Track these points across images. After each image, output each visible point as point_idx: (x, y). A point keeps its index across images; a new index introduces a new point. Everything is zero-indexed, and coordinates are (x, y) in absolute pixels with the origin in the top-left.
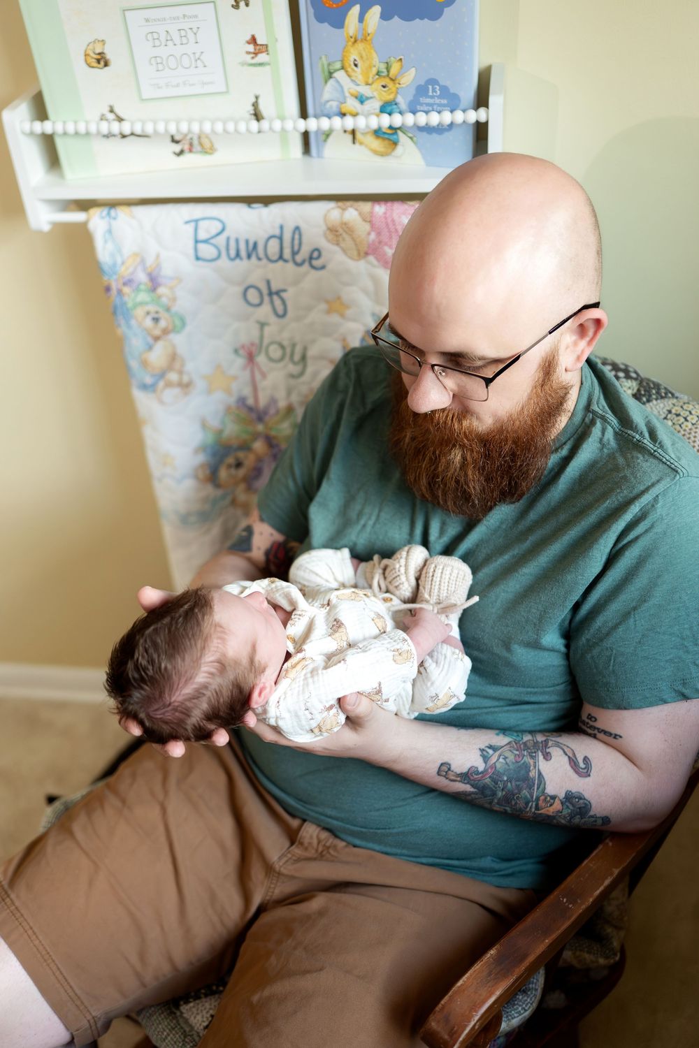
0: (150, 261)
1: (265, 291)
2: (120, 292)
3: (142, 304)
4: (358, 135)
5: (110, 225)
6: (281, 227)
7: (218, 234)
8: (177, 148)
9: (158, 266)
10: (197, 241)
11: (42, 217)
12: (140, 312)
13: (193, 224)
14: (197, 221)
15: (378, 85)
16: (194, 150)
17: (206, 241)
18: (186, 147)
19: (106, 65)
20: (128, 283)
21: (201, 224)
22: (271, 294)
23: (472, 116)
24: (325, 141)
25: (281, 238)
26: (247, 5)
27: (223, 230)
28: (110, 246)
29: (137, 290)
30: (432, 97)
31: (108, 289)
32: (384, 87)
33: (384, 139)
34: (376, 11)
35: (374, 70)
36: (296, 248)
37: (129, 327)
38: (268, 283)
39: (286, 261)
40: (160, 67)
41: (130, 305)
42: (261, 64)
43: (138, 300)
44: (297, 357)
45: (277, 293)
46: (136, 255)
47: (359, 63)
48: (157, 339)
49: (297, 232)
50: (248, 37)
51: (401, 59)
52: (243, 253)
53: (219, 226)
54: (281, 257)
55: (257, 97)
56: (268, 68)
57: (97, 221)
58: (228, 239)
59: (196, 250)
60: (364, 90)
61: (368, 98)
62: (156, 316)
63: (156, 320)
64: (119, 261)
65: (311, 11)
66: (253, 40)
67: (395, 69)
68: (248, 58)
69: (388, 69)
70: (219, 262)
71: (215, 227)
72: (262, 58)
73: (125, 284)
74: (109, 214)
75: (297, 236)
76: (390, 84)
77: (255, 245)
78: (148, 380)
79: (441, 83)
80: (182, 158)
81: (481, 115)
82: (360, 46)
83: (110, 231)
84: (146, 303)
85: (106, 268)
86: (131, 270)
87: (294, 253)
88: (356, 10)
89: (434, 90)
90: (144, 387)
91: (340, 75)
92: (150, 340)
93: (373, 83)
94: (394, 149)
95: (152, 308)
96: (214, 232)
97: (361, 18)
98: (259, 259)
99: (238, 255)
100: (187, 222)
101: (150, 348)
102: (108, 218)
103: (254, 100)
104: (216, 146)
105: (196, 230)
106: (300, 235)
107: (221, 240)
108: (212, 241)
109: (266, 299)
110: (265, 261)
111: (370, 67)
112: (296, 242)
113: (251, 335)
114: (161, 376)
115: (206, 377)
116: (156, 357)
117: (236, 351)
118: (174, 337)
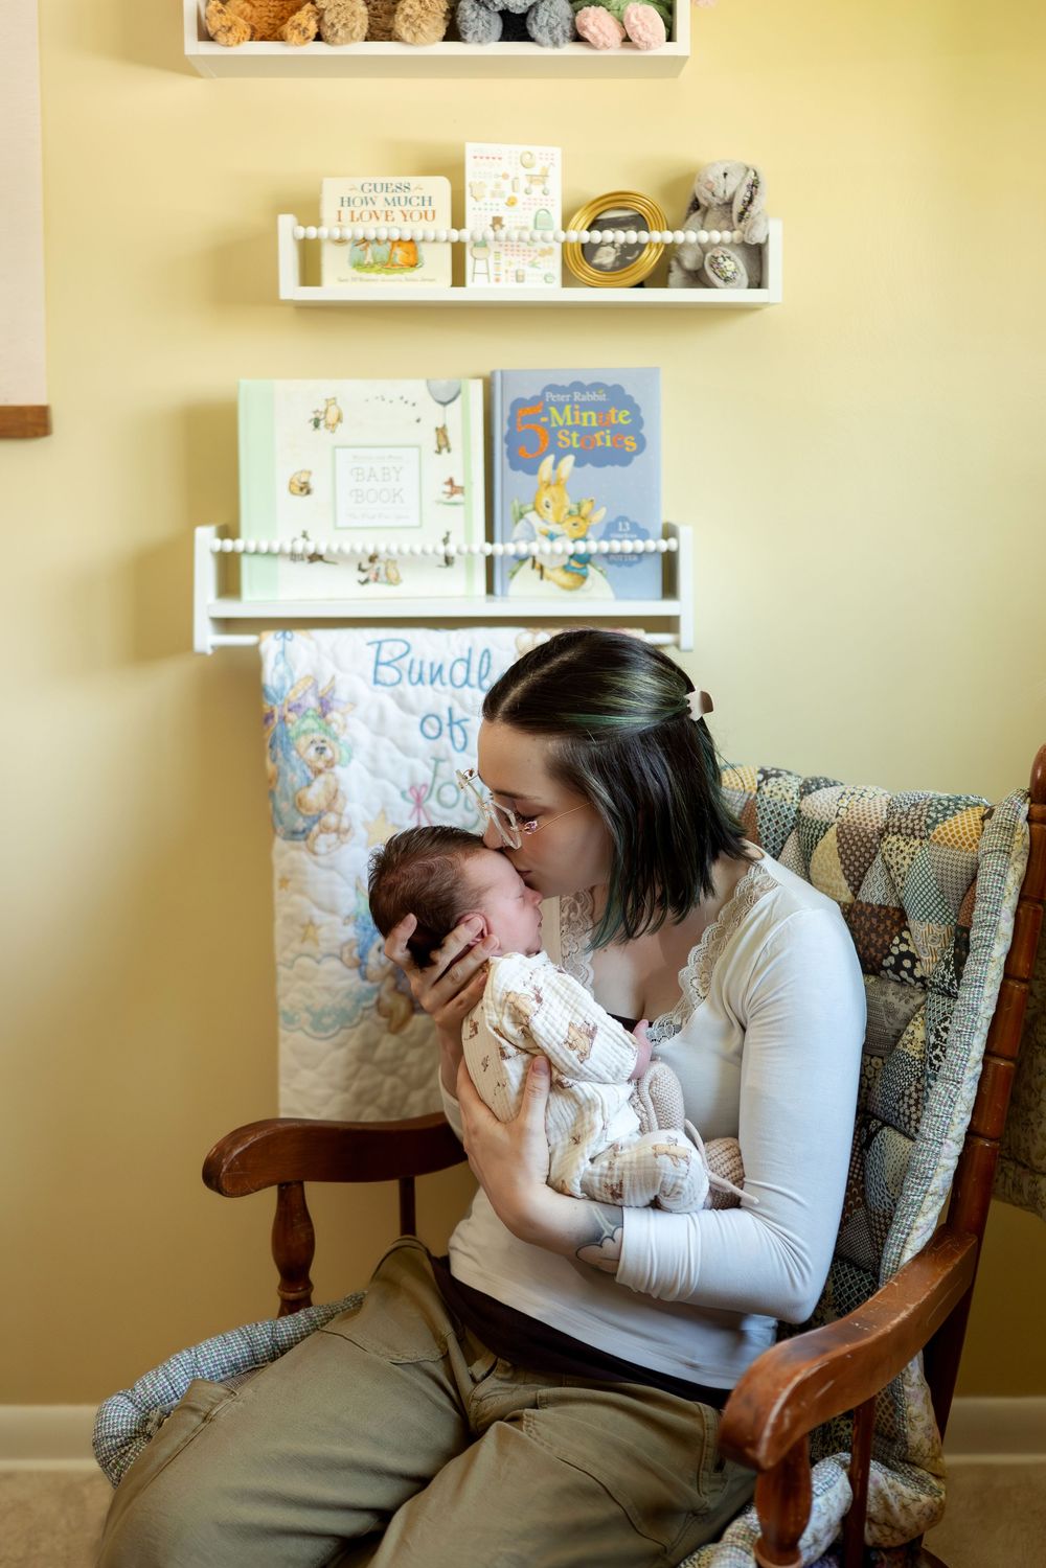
0: (323, 684)
1: (446, 721)
2: (283, 719)
3: (305, 732)
4: (546, 571)
5: (284, 644)
6: (470, 651)
7: (402, 657)
8: (363, 577)
9: (333, 689)
10: (377, 663)
11: (207, 639)
12: (303, 741)
13: (376, 646)
14: (380, 643)
15: (569, 523)
16: (379, 579)
17: (388, 664)
18: (372, 577)
19: (308, 492)
20: (295, 708)
21: (385, 645)
22: (451, 724)
23: (664, 545)
24: (511, 577)
25: (468, 662)
26: (449, 451)
27: (407, 652)
28: (281, 668)
29: (305, 716)
30: (623, 533)
31: (269, 717)
32: (575, 525)
33: (573, 574)
34: (570, 460)
35: (566, 511)
36: (484, 672)
37: (287, 760)
38: (450, 710)
39: (471, 686)
40: (360, 499)
41: (292, 734)
42: (456, 504)
43: (303, 729)
44: (472, 802)
45: (458, 723)
46: (308, 677)
47: (551, 504)
48: (319, 772)
49: (486, 655)
50: (447, 479)
51: (592, 501)
52: (427, 678)
53: (405, 648)
54: (467, 682)
55: (448, 534)
56: (461, 508)
57: (270, 644)
58: (412, 662)
59: (375, 672)
60: (555, 528)
61: (558, 536)
62: (322, 745)
63: (321, 750)
64: (288, 684)
65: (506, 461)
66: (451, 482)
67: (585, 509)
68: (444, 498)
69: (579, 509)
70: (400, 687)
71: (399, 648)
72: (457, 498)
73: (290, 710)
74: (284, 635)
75: (486, 660)
76: (581, 522)
77: (440, 668)
78: (300, 824)
79: (632, 520)
80: (366, 586)
81: (672, 544)
82: (553, 489)
83: (283, 653)
84: (313, 731)
85: (271, 692)
86: (299, 695)
87: (481, 679)
88: (551, 459)
89: (624, 526)
90: (293, 834)
91: (532, 517)
92: (310, 774)
93: (563, 522)
94: (582, 583)
95: (316, 736)
96: (397, 654)
97: (555, 466)
98: (443, 684)
99: (420, 678)
100: (369, 644)
101: (308, 784)
102: (282, 640)
103: (445, 536)
104: (402, 576)
105: (378, 651)
106: (489, 657)
107: (406, 661)
108: (395, 664)
109: (446, 730)
110: (449, 687)
111: (561, 508)
112: (485, 665)
113: (424, 774)
114: (317, 819)
115: (366, 824)
116: (315, 795)
117: (403, 794)
118: (338, 769)
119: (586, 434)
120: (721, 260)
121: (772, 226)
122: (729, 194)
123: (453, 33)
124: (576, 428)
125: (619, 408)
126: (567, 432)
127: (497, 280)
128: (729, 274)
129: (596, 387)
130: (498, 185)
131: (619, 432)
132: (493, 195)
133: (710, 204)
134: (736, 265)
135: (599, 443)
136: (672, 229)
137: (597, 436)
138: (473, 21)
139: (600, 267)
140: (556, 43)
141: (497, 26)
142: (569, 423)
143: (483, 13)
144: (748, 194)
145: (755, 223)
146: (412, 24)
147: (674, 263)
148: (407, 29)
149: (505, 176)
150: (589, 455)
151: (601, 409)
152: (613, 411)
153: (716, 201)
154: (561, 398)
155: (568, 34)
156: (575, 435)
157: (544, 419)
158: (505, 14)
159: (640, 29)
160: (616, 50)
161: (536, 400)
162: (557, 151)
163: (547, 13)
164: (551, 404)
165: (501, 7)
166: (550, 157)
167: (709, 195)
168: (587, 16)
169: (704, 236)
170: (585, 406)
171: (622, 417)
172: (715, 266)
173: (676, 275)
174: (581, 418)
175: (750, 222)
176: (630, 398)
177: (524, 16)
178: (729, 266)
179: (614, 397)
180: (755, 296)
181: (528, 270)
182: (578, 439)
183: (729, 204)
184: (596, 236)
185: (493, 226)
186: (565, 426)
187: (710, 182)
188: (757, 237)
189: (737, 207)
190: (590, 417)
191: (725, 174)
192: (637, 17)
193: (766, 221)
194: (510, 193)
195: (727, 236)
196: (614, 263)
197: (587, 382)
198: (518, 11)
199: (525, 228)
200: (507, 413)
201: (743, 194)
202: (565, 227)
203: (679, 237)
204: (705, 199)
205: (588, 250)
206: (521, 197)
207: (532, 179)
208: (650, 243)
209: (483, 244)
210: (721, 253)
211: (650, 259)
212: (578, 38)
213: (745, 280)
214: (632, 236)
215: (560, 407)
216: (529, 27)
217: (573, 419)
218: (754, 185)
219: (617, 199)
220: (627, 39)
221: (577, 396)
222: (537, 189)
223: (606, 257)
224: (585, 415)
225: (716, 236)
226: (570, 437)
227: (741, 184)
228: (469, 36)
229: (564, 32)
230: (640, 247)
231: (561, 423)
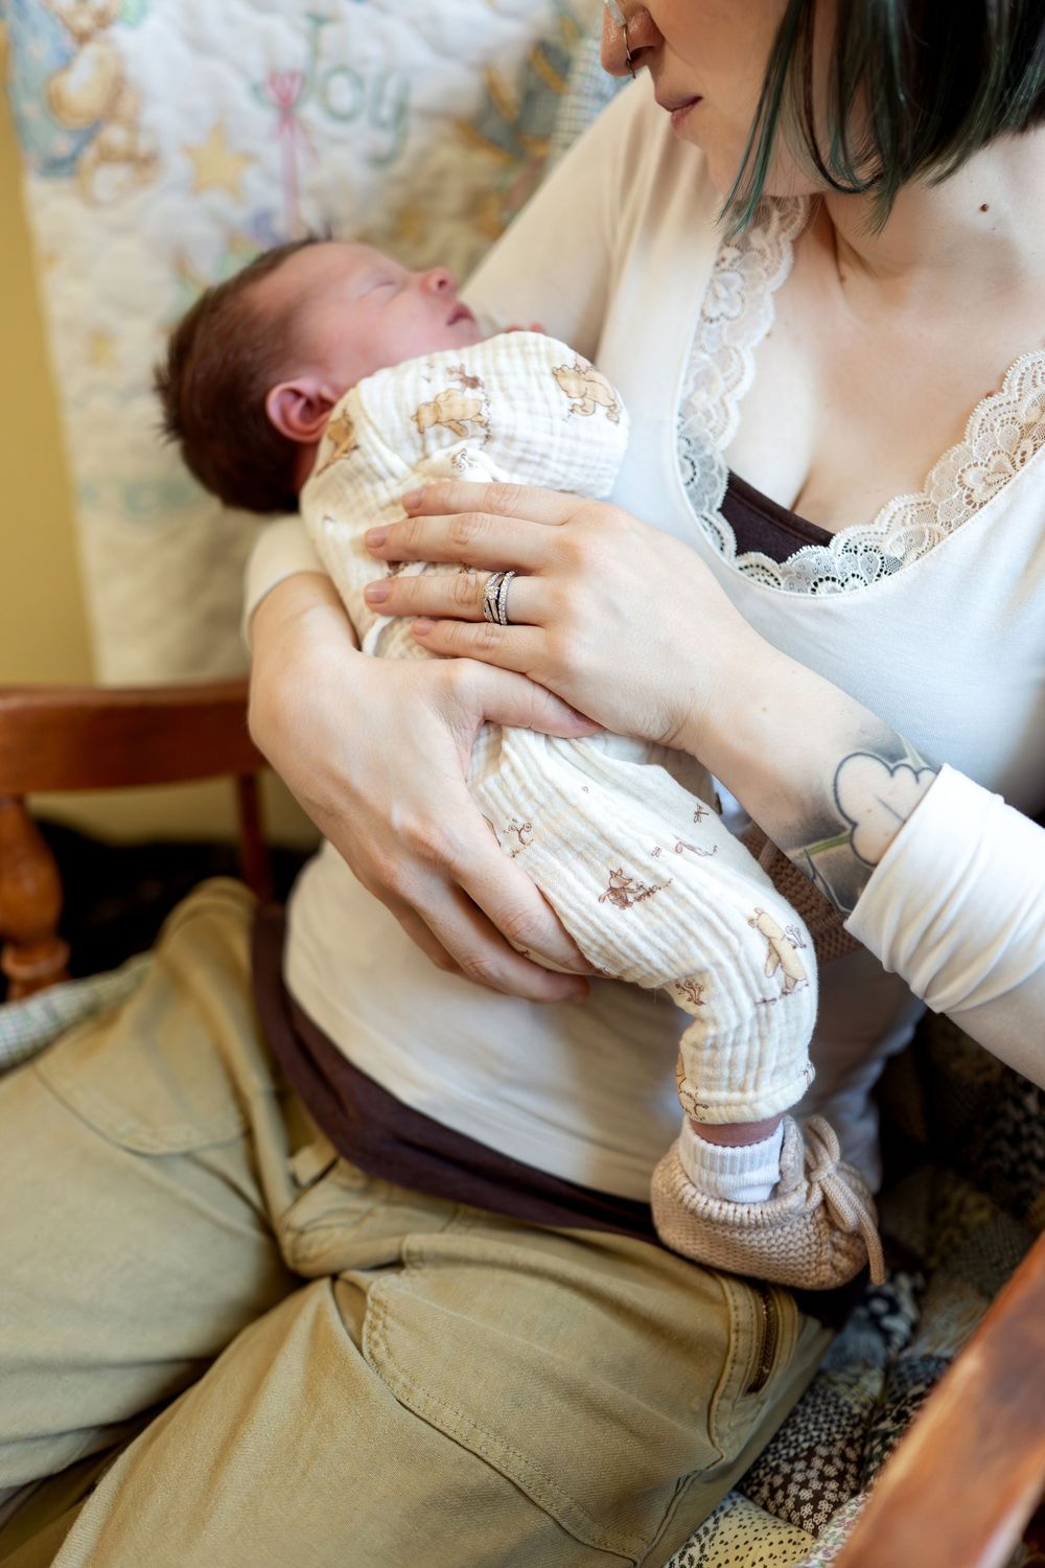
37: (22, 11)
44: (386, 112)
48: (83, 38)
78: (62, 145)
90: (52, 166)
92: (68, 42)
101: (66, 63)
113: (292, 49)
114: (89, 133)
115: (188, 150)
116: (81, 84)
117: (256, 90)
118: (120, 34)
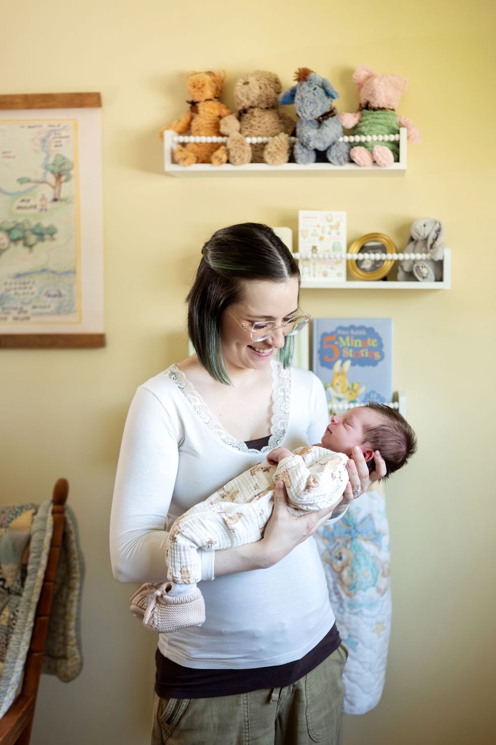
15: (348, 393)
32: (350, 394)
34: (348, 363)
35: (346, 387)
47: (340, 384)
51: (359, 383)
60: (341, 395)
61: (342, 399)
65: (319, 362)
67: (356, 386)
69: (353, 386)
76: (354, 393)
79: (377, 392)
81: (396, 405)
82: (341, 377)
88: (339, 362)
89: (374, 395)
91: (330, 388)
93: (345, 392)
97: (342, 365)
111: (344, 386)
119: (356, 350)
120: (421, 268)
121: (446, 253)
122: (426, 235)
123: (292, 159)
124: (352, 348)
125: (372, 338)
126: (347, 349)
127: (314, 276)
128: (425, 275)
129: (361, 328)
130: (315, 231)
131: (372, 350)
132: (313, 235)
133: (418, 239)
134: (428, 270)
135: (362, 355)
136: (397, 252)
137: (362, 351)
138: (300, 154)
139: (364, 270)
140: (341, 164)
141: (313, 156)
142: (348, 345)
143: (305, 150)
144: (436, 235)
145: (437, 251)
146: (272, 156)
147: (399, 268)
148: (270, 158)
149: (319, 226)
150: (358, 361)
151: (363, 338)
152: (369, 340)
153: (420, 238)
154: (344, 333)
155: (347, 160)
156: (351, 351)
157: (336, 343)
158: (316, 150)
159: (380, 158)
160: (370, 166)
161: (332, 334)
162: (344, 214)
163: (336, 151)
164: (340, 335)
165: (313, 148)
166: (341, 217)
167: (417, 235)
168: (355, 151)
169: (413, 256)
170: (356, 337)
171: (373, 343)
172: (418, 271)
173: (401, 275)
174: (354, 343)
175: (434, 250)
176: (377, 334)
177: (325, 152)
178: (425, 271)
179: (371, 332)
180: (439, 285)
181: (329, 271)
182: (353, 353)
183: (426, 240)
184: (361, 256)
185: (312, 250)
186: (346, 347)
187: (417, 229)
188: (438, 257)
189: (430, 242)
190: (358, 343)
191: (425, 226)
192: (379, 152)
193: (443, 249)
194: (320, 234)
195: (424, 256)
196: (371, 268)
197: (357, 325)
198: (322, 150)
199: (328, 251)
200: (319, 339)
201: (433, 235)
202: (348, 251)
203: (401, 256)
204: (416, 237)
205: (358, 263)
206: (326, 236)
207: (331, 227)
208: (387, 260)
209: (307, 259)
210: (421, 264)
211: (388, 266)
212: (352, 161)
213: (433, 278)
214: (378, 256)
215: (344, 337)
216: (327, 157)
217: (350, 343)
218: (439, 231)
219: (373, 236)
220: (375, 162)
221: (352, 332)
222: (334, 232)
223: (367, 265)
224: (356, 341)
225: (419, 256)
226: (348, 352)
227: (432, 230)
228: (299, 161)
229: (345, 159)
230: (382, 261)
231: (344, 344)
